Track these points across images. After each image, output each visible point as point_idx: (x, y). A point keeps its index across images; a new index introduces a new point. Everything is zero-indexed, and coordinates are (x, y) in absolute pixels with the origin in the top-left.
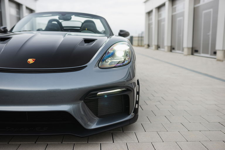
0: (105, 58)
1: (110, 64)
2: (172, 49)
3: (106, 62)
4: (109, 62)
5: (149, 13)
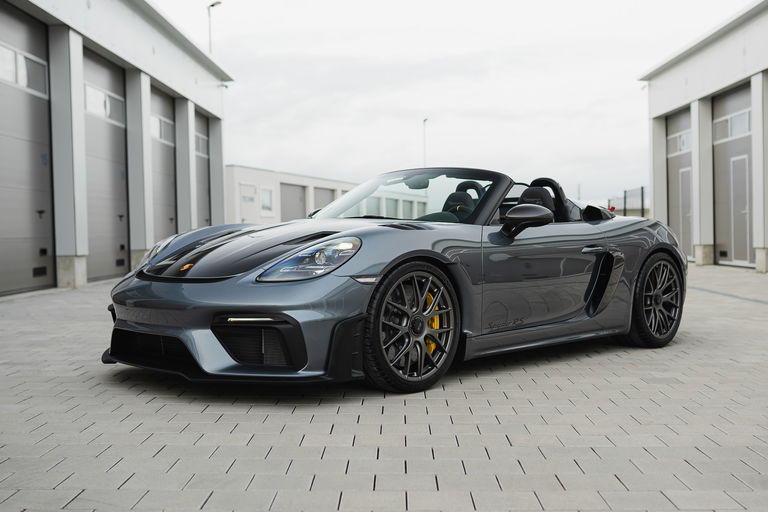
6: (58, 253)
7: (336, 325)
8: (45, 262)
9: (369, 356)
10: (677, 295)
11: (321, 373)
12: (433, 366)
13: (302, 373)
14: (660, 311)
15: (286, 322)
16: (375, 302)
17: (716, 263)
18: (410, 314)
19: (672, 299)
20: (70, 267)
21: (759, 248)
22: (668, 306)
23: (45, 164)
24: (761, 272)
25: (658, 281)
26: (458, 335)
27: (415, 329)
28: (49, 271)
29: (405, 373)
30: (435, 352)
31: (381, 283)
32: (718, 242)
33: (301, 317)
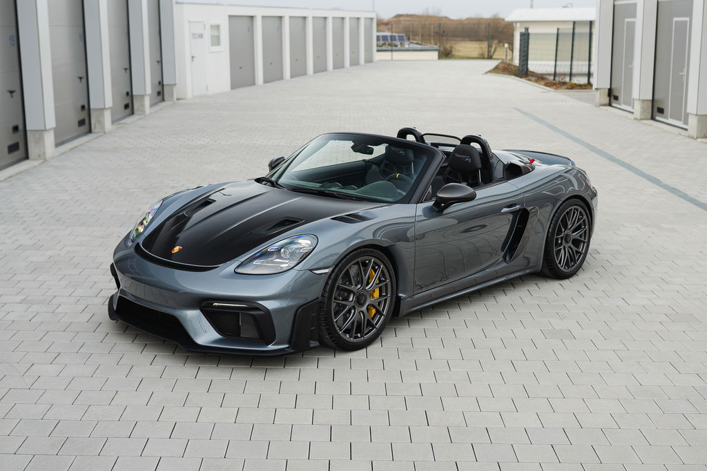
6: (28, 128)
7: (298, 309)
8: (18, 138)
9: (323, 328)
10: (585, 232)
11: (287, 346)
12: (374, 327)
13: (271, 347)
14: (570, 247)
15: (257, 309)
16: (328, 287)
17: (653, 118)
18: (356, 292)
19: (581, 236)
20: (40, 140)
21: (692, 114)
22: (576, 243)
23: (14, 45)
24: (692, 138)
25: (569, 223)
26: (394, 299)
27: (360, 302)
28: (21, 146)
29: (351, 337)
30: (375, 315)
31: (333, 271)
32: (656, 97)
33: (270, 305)
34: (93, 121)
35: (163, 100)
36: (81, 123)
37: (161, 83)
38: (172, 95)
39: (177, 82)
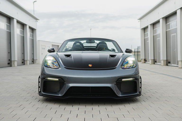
0: (124, 64)
1: (126, 67)
2: (168, 63)
3: (124, 66)
4: (126, 66)
5: (145, 29)
34: (12, 64)
35: (34, 63)
36: (9, 64)
37: (33, 59)
38: (36, 62)
39: (37, 59)
